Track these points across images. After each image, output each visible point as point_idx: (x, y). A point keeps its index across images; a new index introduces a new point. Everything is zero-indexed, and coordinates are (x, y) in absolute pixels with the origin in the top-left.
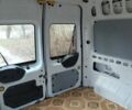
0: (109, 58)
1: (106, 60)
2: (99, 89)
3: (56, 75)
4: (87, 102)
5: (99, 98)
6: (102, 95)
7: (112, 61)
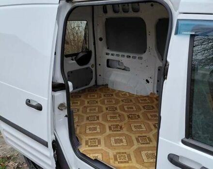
0: (121, 54)
1: (118, 55)
2: (113, 83)
3: (72, 72)
4: (102, 94)
5: (113, 91)
6: (115, 88)
7: (123, 56)
